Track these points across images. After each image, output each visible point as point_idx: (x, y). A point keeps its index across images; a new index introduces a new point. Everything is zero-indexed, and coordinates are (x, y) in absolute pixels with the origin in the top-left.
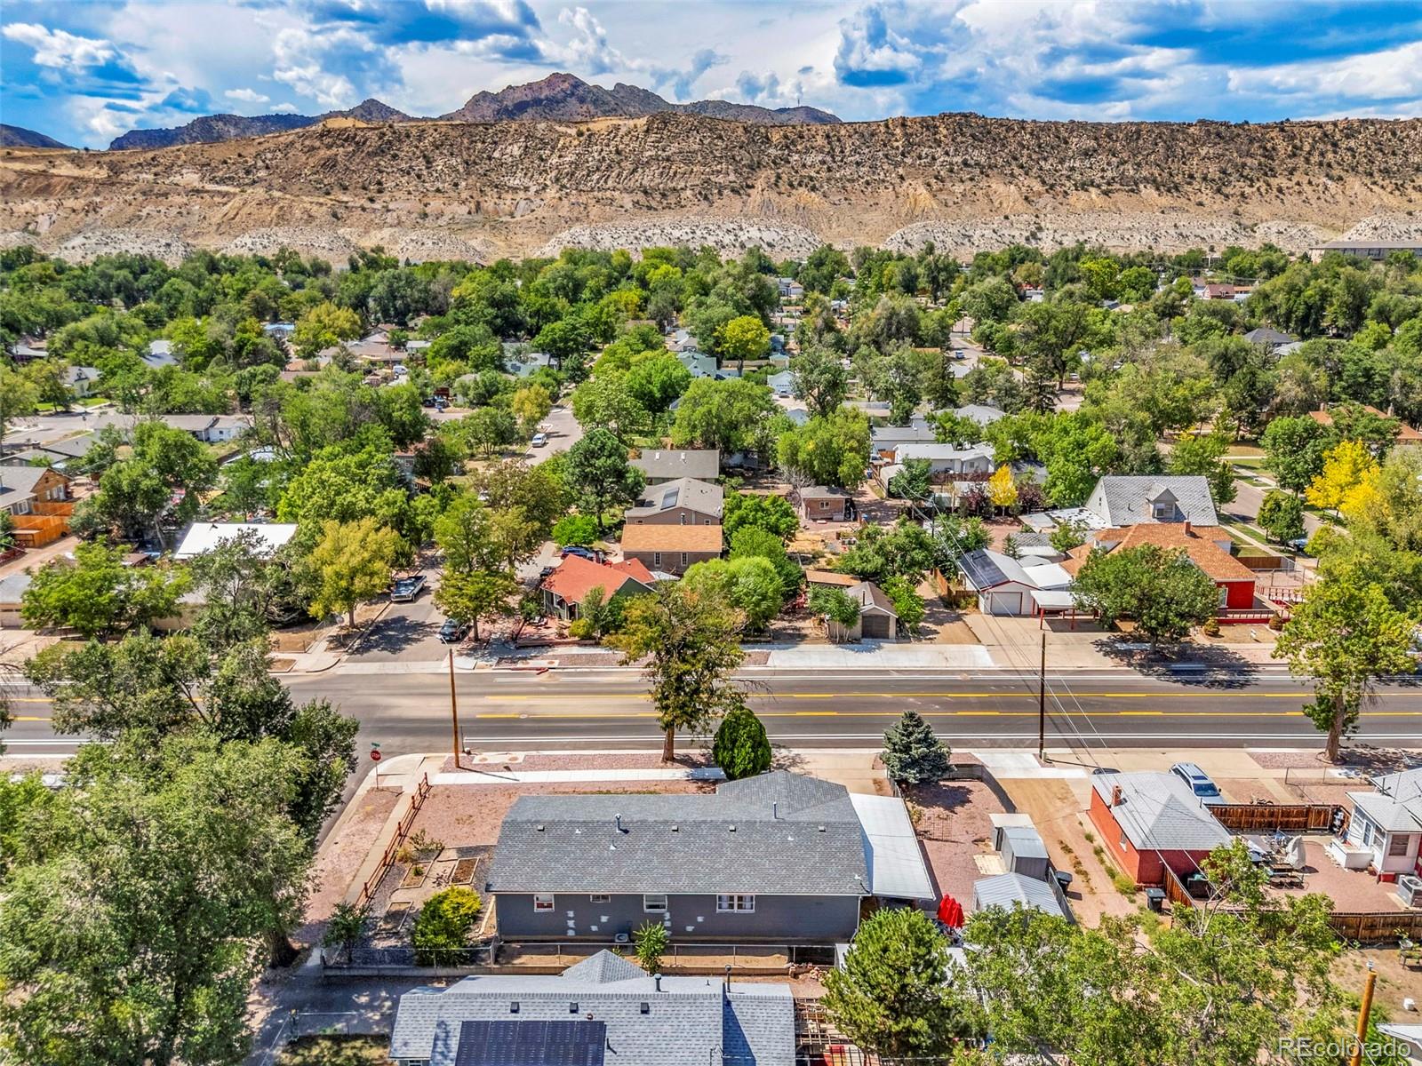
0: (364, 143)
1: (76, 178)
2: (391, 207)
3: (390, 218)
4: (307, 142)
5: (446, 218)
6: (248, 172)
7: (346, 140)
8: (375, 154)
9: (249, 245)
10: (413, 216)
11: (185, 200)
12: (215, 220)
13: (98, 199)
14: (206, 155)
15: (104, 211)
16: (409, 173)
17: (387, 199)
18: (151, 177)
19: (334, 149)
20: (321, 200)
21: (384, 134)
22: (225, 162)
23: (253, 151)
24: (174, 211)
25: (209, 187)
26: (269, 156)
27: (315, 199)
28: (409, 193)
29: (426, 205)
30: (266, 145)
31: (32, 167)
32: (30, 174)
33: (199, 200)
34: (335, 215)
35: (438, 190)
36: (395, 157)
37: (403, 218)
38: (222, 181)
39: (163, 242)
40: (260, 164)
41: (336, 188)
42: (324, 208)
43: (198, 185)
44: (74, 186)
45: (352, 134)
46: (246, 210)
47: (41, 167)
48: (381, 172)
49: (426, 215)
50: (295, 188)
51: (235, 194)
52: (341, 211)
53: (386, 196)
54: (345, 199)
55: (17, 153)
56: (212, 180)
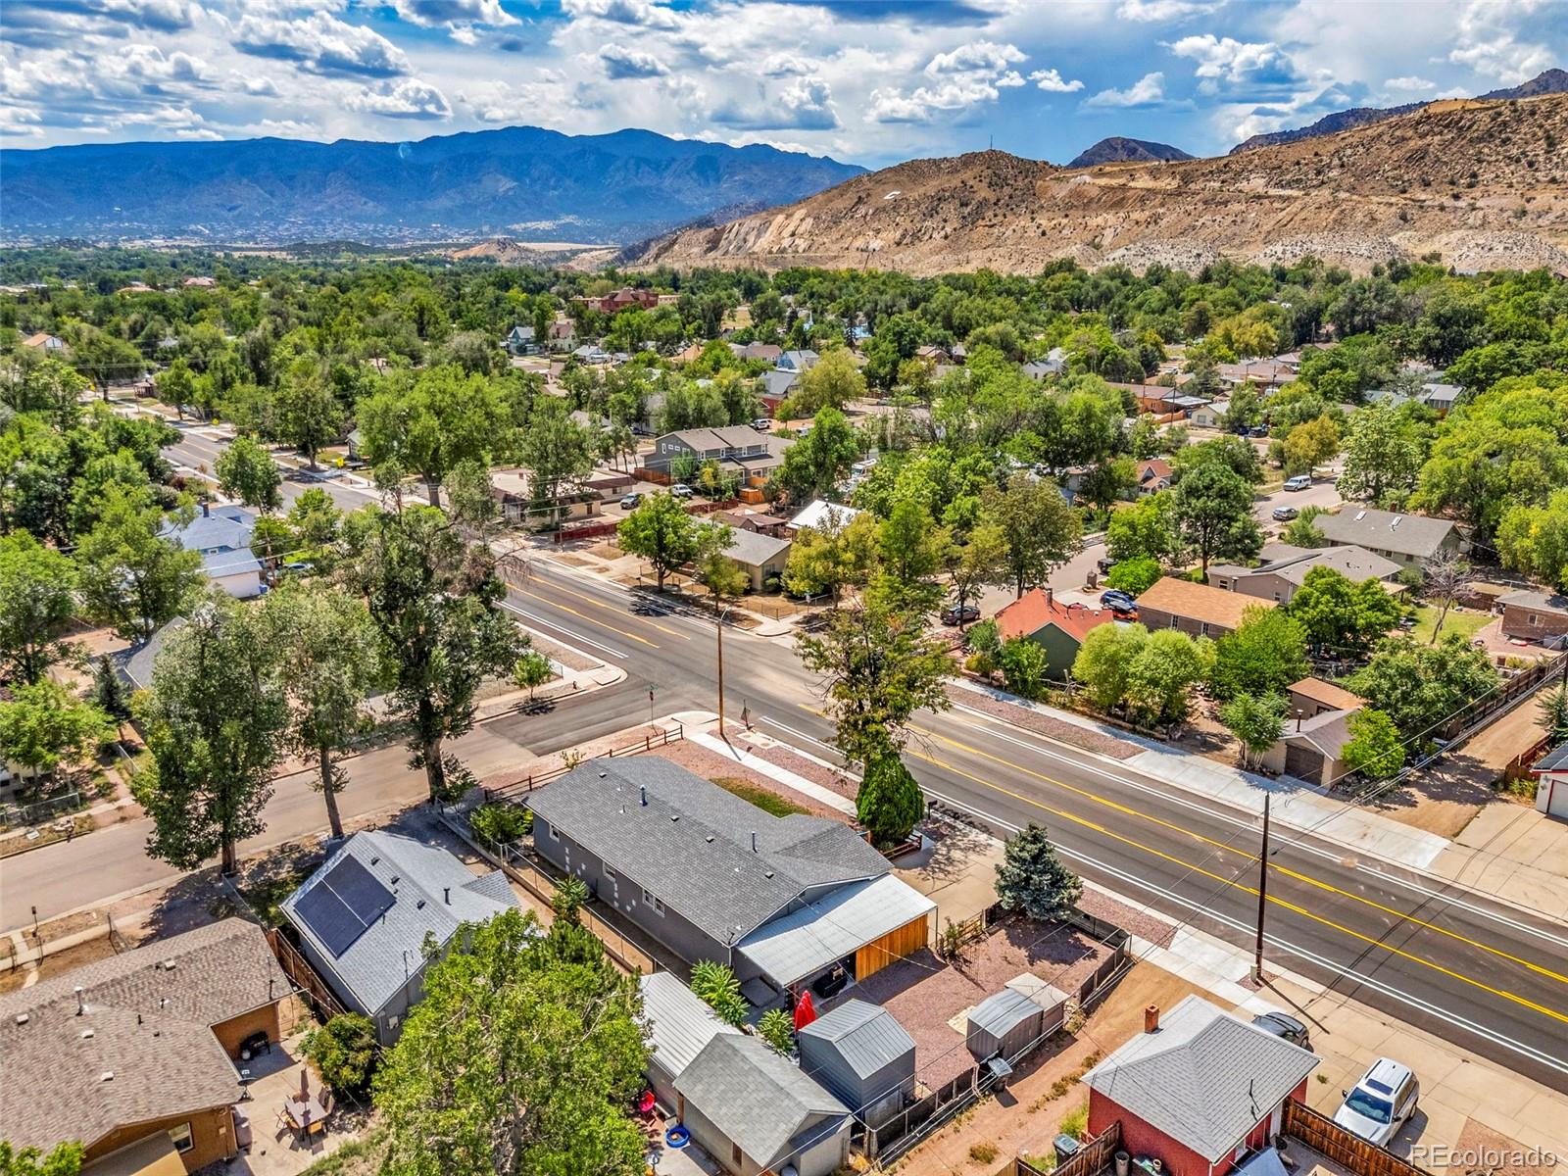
0: (1470, 127)
1: (1148, 190)
2: (1479, 204)
3: (1474, 219)
4: (1398, 133)
5: (1551, 217)
6: (1319, 173)
7: (1446, 126)
8: (1480, 140)
9: (1279, 254)
10: (1505, 215)
11: (1243, 208)
12: (1266, 228)
13: (1161, 211)
14: (1280, 157)
15: (1163, 223)
16: (1518, 161)
17: (1479, 194)
18: (1217, 185)
19: (1429, 138)
20: (1393, 200)
21: (1500, 114)
22: (1298, 163)
23: (1332, 148)
24: (1229, 219)
25: (1273, 192)
26: (1349, 152)
27: (1386, 199)
28: (1511, 186)
29: (1528, 201)
30: (1350, 140)
31: (1114, 182)
32: (1112, 188)
33: (1257, 207)
34: (1403, 218)
35: (1553, 180)
36: (1504, 142)
37: (1491, 218)
38: (1289, 185)
39: (1195, 252)
40: (1336, 161)
41: (1416, 185)
42: (1394, 209)
43: (1261, 191)
44: (1143, 199)
45: (1456, 118)
46: (1303, 215)
47: (1122, 181)
48: (1480, 161)
49: (1524, 213)
50: (1367, 187)
51: (1297, 198)
52: (1413, 212)
53: (1477, 192)
54: (1423, 197)
55: (1108, 169)
56: (1280, 185)
